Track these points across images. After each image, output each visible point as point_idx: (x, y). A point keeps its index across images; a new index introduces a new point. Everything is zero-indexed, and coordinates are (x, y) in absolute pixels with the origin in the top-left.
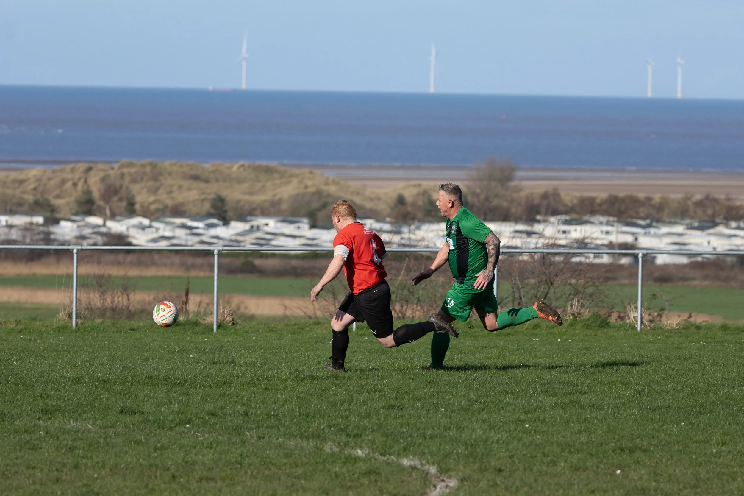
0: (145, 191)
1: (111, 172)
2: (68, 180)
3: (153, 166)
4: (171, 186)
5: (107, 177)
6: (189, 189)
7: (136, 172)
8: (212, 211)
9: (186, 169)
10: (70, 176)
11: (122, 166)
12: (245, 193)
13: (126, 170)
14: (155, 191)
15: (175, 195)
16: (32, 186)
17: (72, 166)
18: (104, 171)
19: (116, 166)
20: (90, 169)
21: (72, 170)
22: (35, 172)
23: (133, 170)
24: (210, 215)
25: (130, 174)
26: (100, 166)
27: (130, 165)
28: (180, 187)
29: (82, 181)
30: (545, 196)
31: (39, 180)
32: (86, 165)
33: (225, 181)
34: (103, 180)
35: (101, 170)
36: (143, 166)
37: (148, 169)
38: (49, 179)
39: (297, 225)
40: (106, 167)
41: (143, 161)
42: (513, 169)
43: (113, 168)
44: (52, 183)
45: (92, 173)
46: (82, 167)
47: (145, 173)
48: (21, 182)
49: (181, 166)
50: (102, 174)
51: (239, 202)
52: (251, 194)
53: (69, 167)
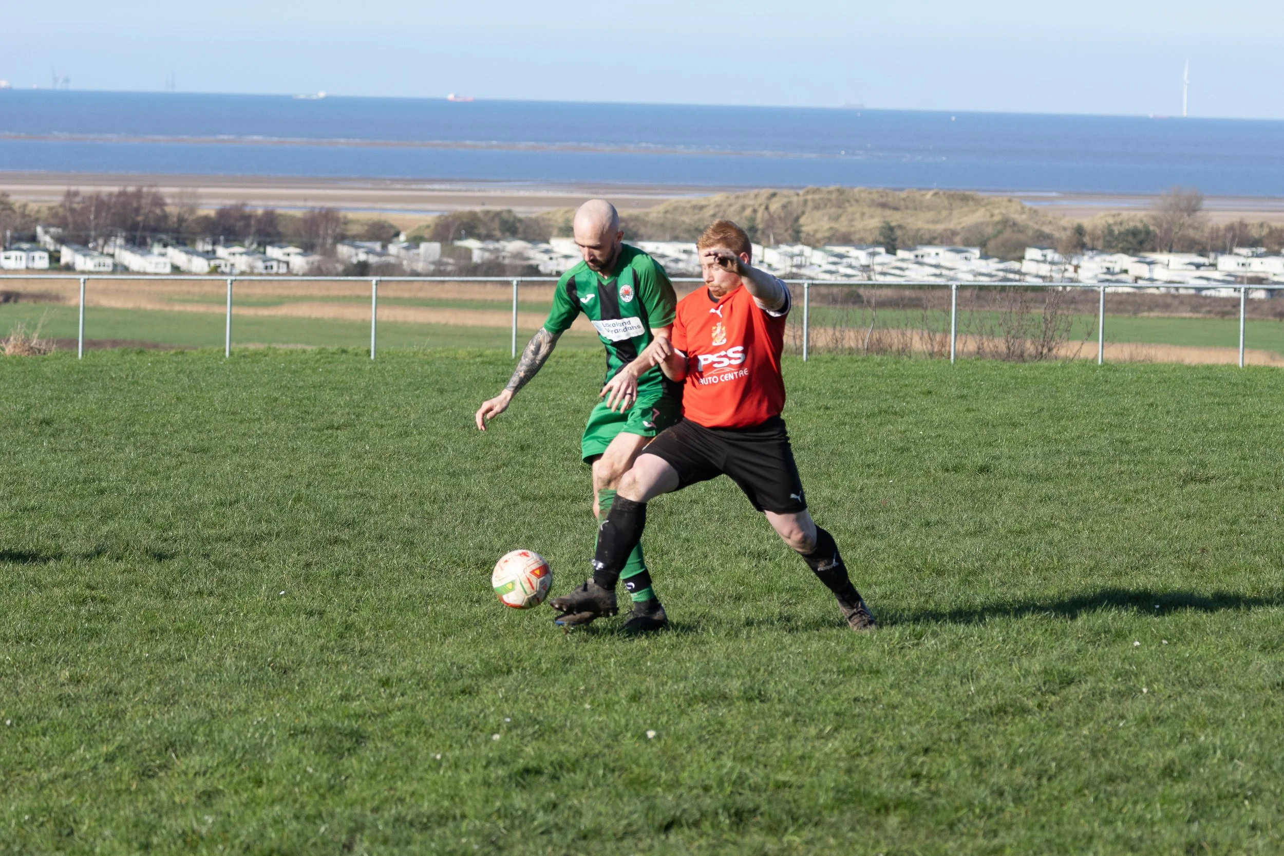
0: (826, 218)
1: (795, 199)
2: (749, 206)
3: (841, 192)
4: (853, 214)
5: (790, 203)
6: (872, 217)
7: (822, 199)
8: (881, 239)
9: (875, 196)
10: (751, 202)
11: (808, 192)
12: (928, 222)
13: (810, 197)
14: (837, 218)
15: (855, 223)
16: (711, 212)
17: (756, 191)
18: (788, 197)
19: (801, 192)
20: (774, 195)
21: (756, 196)
22: (717, 197)
23: (817, 197)
24: (877, 244)
25: (813, 200)
26: (785, 192)
27: (815, 191)
28: (863, 214)
29: (763, 207)
30: (1230, 228)
31: (719, 206)
32: (772, 191)
33: (915, 209)
34: (784, 207)
35: (785, 196)
36: (829, 192)
37: (834, 196)
39: (964, 255)
40: (792, 192)
41: (832, 188)
42: (1200, 199)
43: (798, 195)
44: (732, 209)
45: (774, 199)
46: (766, 192)
47: (830, 200)
48: (702, 208)
49: (870, 193)
50: (785, 200)
51: (918, 230)
52: (935, 222)
53: (753, 192)
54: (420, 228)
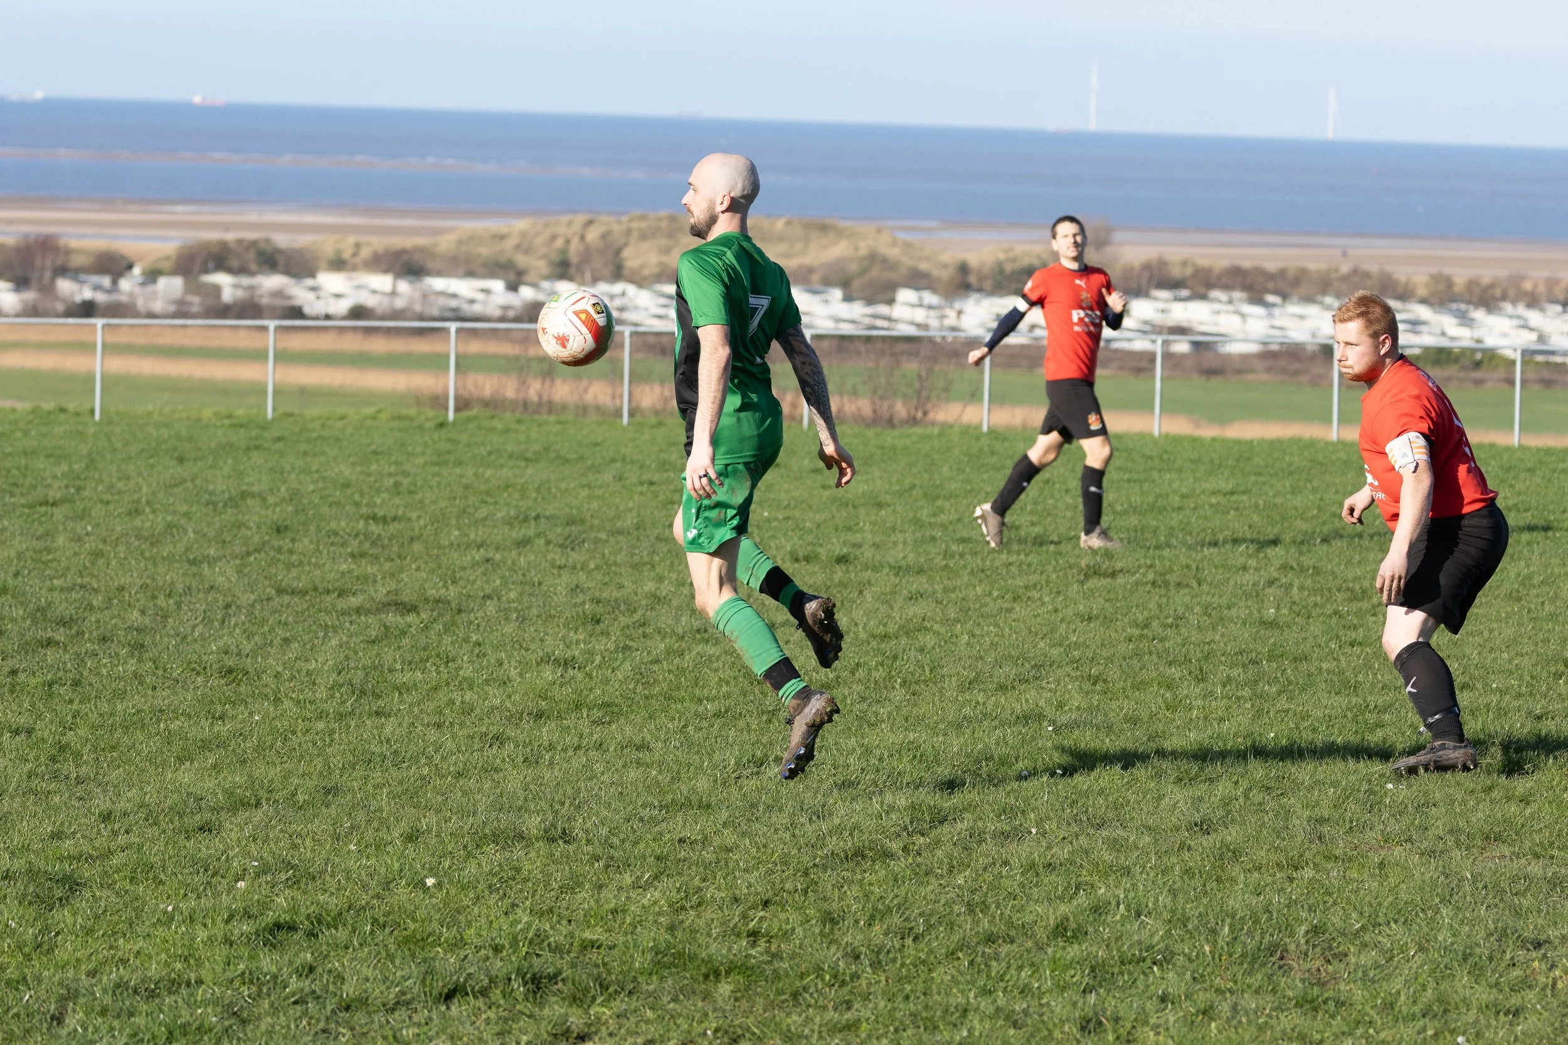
1: (616, 228)
2: (560, 235)
5: (610, 231)
7: (649, 227)
10: (563, 231)
11: (630, 221)
13: (635, 225)
16: (513, 243)
17: (568, 217)
18: (608, 224)
19: (624, 219)
20: (590, 223)
21: (569, 223)
22: (522, 224)
23: (643, 225)
25: (639, 229)
26: (605, 219)
27: (643, 218)
29: (577, 237)
31: (523, 235)
32: (588, 217)
34: (604, 236)
35: (604, 224)
36: (660, 220)
37: (664, 224)
38: (537, 234)
40: (612, 219)
41: (663, 213)
43: (620, 222)
45: (591, 228)
46: (581, 219)
48: (503, 236)
50: (603, 229)
53: (565, 219)
54: (158, 260)
